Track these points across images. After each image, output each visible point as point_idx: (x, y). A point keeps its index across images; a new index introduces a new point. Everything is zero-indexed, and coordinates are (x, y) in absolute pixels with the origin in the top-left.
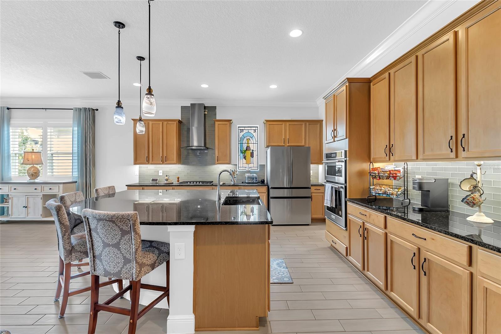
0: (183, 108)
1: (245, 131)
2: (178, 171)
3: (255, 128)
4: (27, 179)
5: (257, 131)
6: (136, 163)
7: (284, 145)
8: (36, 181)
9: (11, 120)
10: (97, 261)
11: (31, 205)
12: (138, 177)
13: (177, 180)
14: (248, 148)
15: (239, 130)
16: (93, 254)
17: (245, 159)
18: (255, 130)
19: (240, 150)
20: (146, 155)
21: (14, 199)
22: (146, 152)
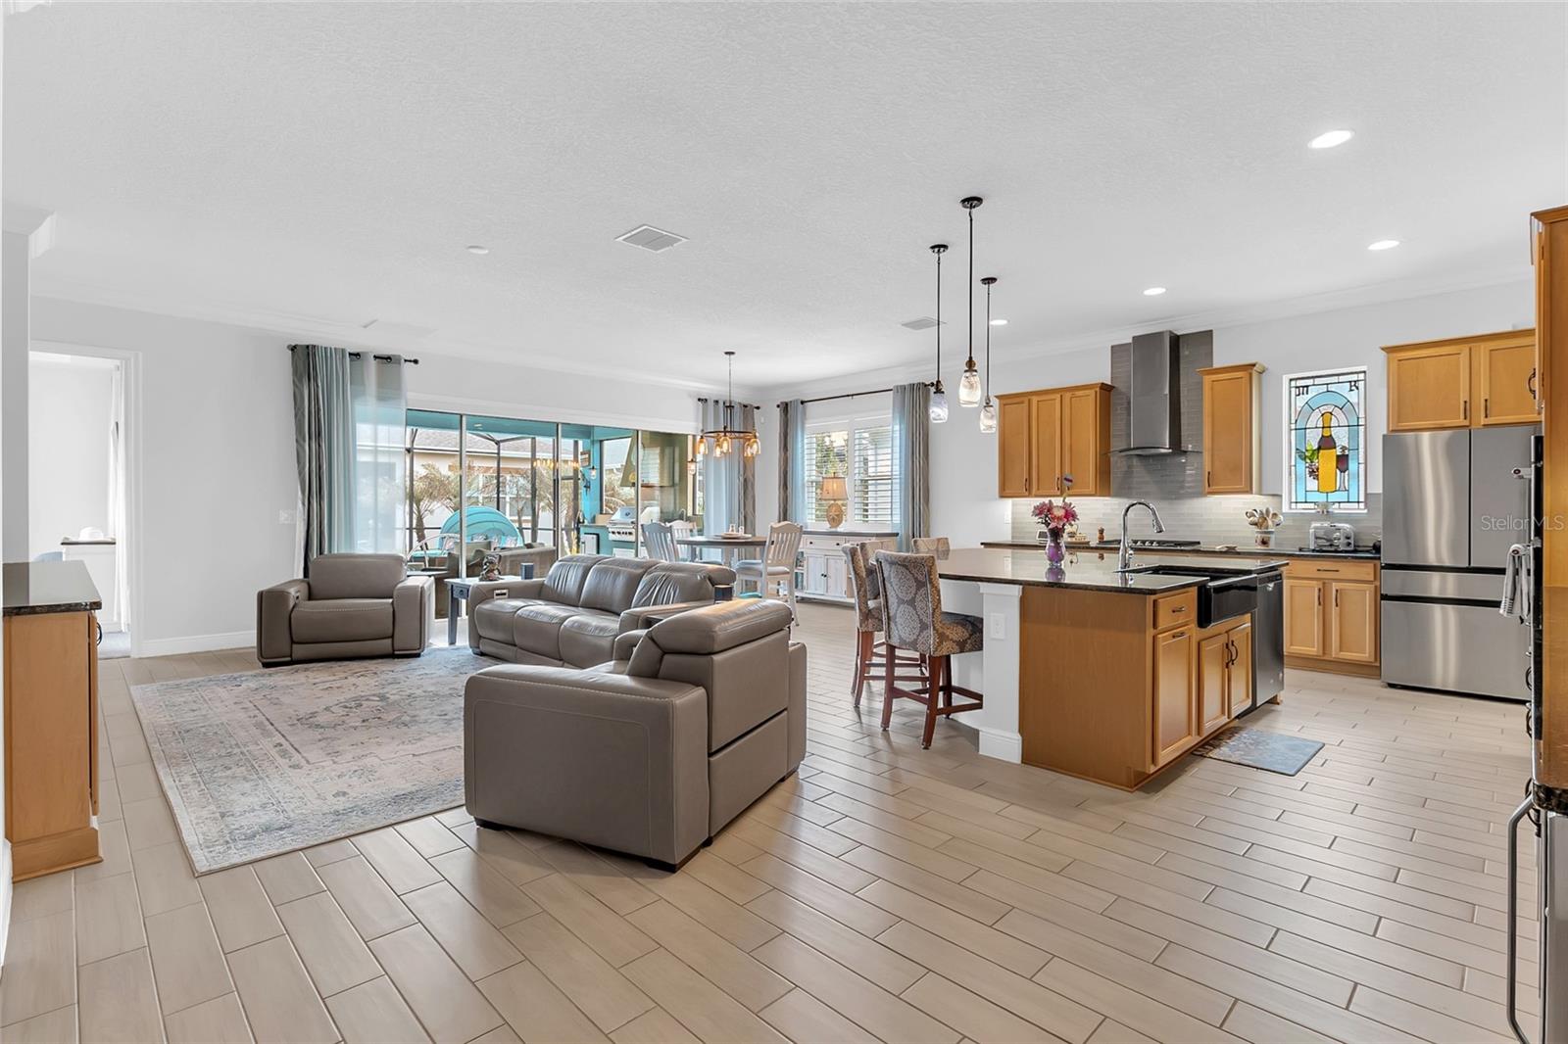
0: (1116, 350)
1: (1313, 391)
2: (1104, 514)
3: (1354, 377)
4: (825, 526)
5: (1361, 385)
6: (1004, 494)
7: (1466, 423)
8: (840, 529)
9: (807, 422)
10: (892, 625)
11: (831, 573)
12: (1010, 526)
13: (1098, 535)
14: (1327, 443)
15: (1293, 390)
16: (888, 613)
17: (1317, 477)
18: (1354, 385)
19: (1297, 449)
20: (1025, 476)
21: (811, 560)
22: (1025, 468)
